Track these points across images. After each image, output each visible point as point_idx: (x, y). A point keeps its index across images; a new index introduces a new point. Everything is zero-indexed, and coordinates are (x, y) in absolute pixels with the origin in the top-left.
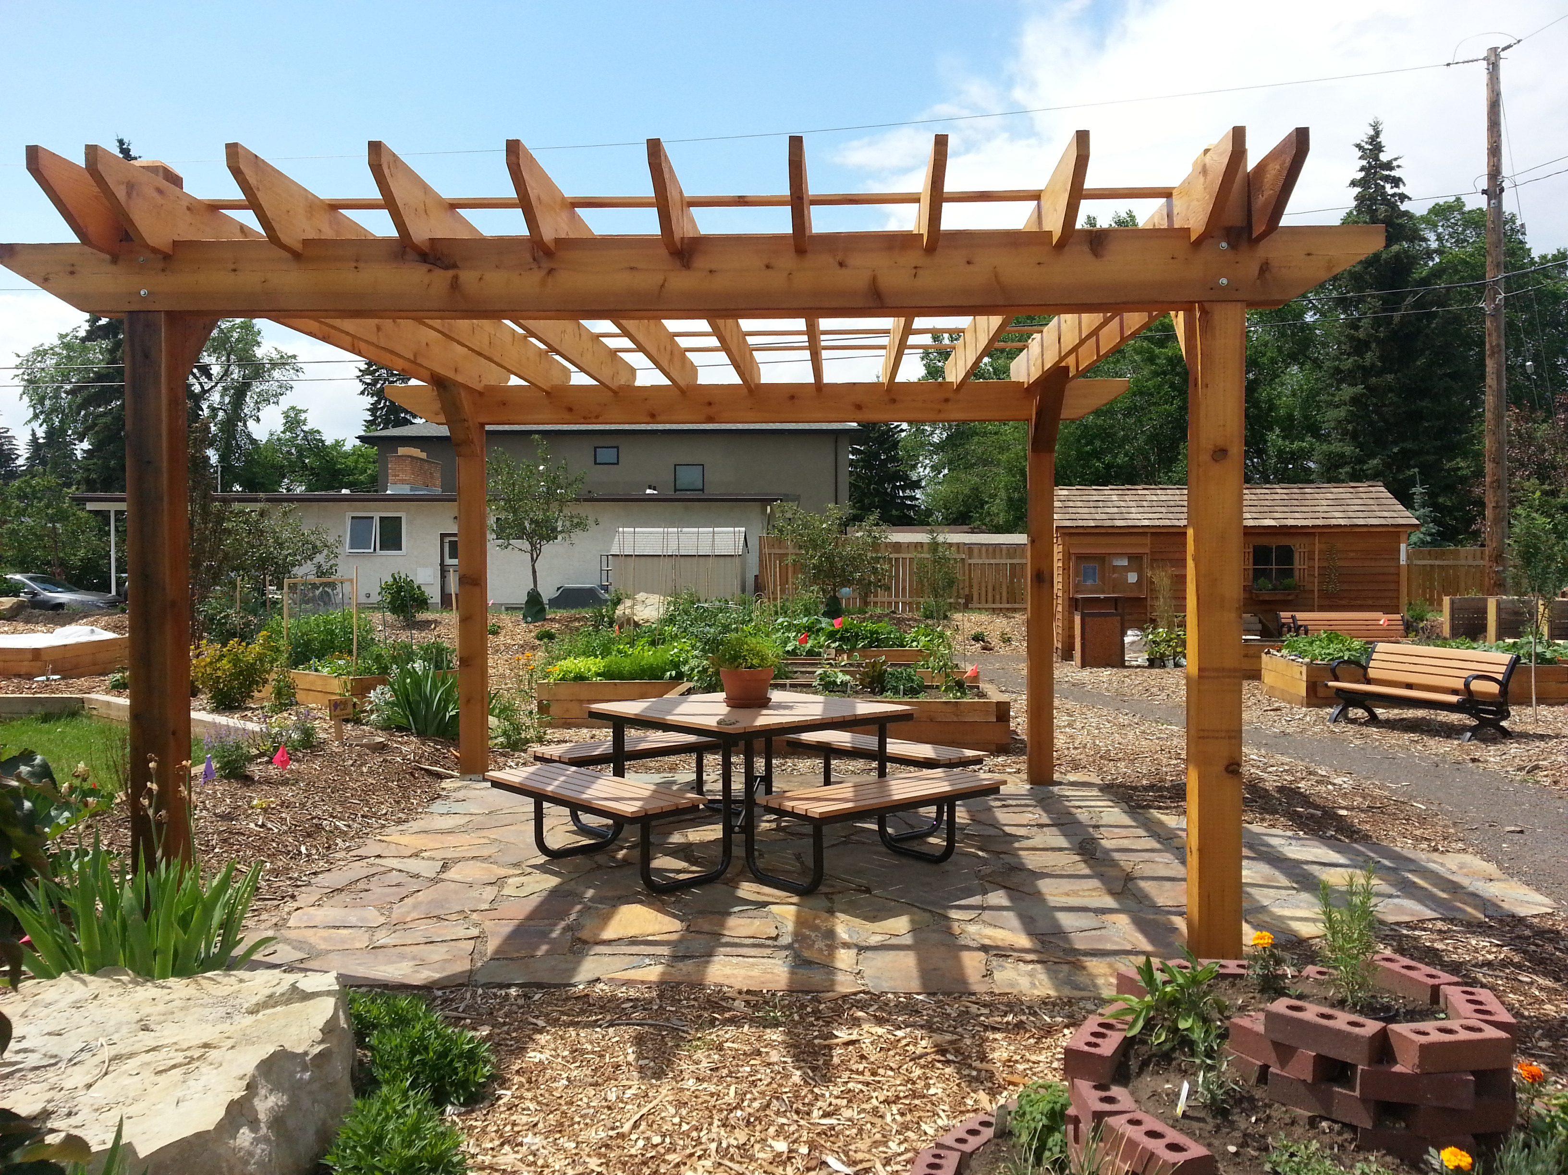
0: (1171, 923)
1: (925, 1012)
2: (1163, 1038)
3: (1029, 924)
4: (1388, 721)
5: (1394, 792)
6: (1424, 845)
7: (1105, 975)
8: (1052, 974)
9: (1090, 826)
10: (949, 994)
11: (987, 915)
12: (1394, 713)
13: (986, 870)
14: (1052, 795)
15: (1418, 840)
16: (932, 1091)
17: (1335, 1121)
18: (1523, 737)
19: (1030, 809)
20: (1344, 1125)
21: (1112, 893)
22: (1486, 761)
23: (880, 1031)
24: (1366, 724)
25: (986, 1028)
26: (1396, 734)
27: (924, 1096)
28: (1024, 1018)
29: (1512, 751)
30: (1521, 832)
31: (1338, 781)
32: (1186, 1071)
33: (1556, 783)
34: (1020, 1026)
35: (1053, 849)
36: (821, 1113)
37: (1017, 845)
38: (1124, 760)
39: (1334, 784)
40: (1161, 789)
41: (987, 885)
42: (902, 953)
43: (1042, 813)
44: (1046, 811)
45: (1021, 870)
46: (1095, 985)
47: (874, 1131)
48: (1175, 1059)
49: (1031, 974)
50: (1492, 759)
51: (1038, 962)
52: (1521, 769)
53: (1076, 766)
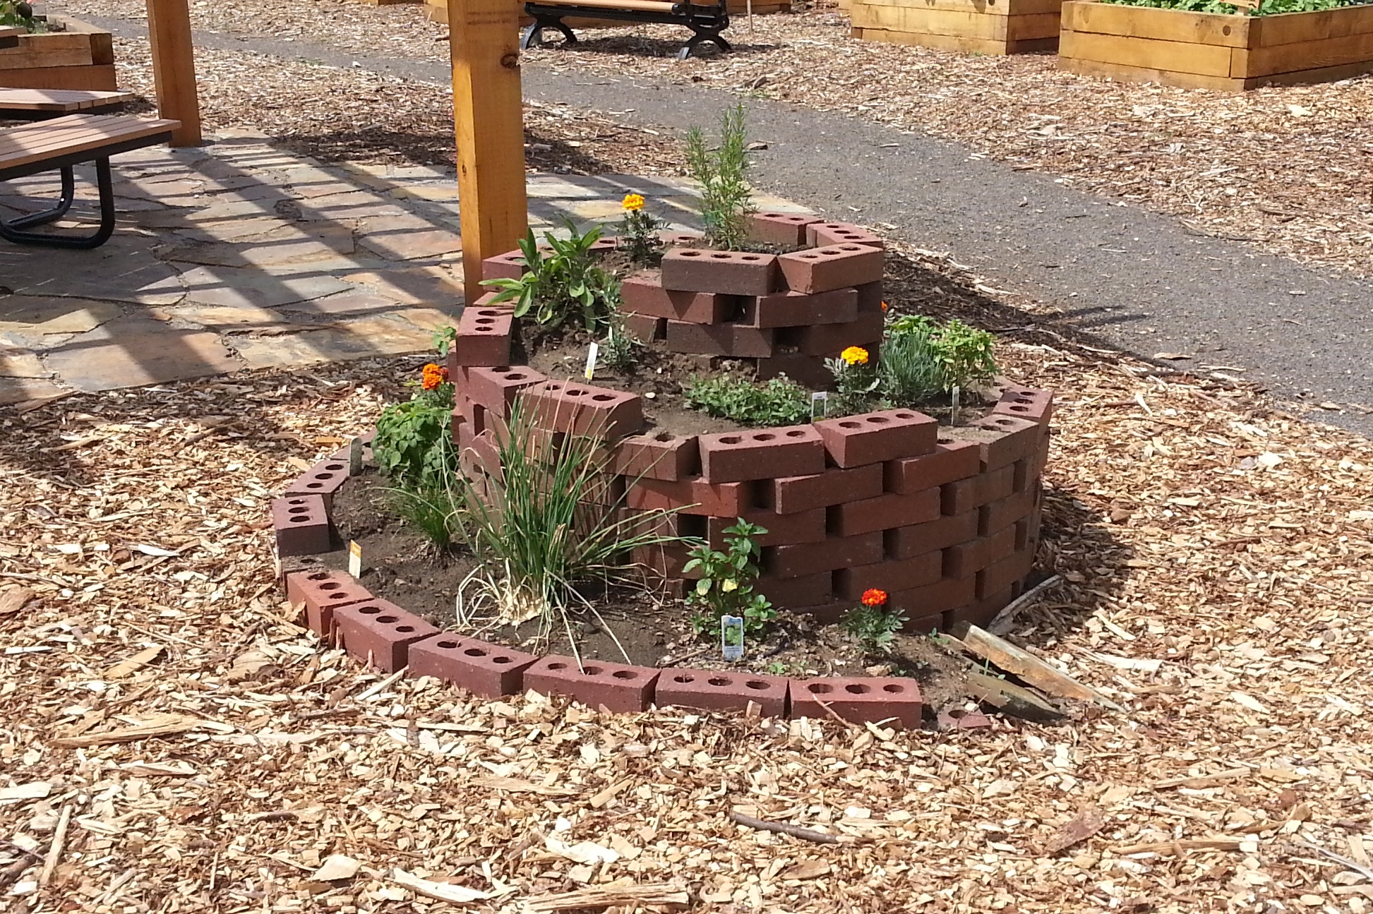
0: (429, 273)
1: (170, 402)
2: (549, 315)
3: (255, 297)
4: (588, 42)
5: (619, 119)
6: (671, 170)
7: (376, 333)
8: (316, 343)
9: (278, 186)
10: (193, 380)
11: (193, 295)
12: (592, 34)
13: (164, 249)
14: (208, 158)
15: (663, 165)
16: (230, 467)
17: (735, 359)
18: (742, 49)
19: (186, 175)
20: (744, 359)
21: (346, 254)
22: (709, 80)
23: (125, 427)
24: (563, 47)
25: (260, 404)
26: (602, 57)
27: (224, 474)
28: (302, 387)
29: (735, 65)
30: (765, 147)
31: (556, 111)
32: (580, 343)
33: (786, 96)
34: (299, 396)
35: (242, 217)
36: (101, 511)
37: (190, 217)
38: (288, 107)
39: (553, 116)
40: (349, 137)
41: (176, 265)
42: (102, 349)
43: (205, 178)
44: (210, 176)
45: (212, 243)
46: (370, 345)
47: (179, 515)
48: (566, 333)
49: (286, 345)
50: (715, 77)
51: (287, 333)
52: (748, 84)
53: (224, 121)
